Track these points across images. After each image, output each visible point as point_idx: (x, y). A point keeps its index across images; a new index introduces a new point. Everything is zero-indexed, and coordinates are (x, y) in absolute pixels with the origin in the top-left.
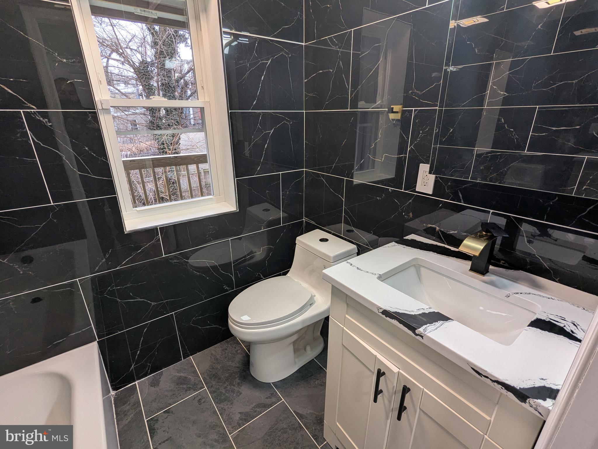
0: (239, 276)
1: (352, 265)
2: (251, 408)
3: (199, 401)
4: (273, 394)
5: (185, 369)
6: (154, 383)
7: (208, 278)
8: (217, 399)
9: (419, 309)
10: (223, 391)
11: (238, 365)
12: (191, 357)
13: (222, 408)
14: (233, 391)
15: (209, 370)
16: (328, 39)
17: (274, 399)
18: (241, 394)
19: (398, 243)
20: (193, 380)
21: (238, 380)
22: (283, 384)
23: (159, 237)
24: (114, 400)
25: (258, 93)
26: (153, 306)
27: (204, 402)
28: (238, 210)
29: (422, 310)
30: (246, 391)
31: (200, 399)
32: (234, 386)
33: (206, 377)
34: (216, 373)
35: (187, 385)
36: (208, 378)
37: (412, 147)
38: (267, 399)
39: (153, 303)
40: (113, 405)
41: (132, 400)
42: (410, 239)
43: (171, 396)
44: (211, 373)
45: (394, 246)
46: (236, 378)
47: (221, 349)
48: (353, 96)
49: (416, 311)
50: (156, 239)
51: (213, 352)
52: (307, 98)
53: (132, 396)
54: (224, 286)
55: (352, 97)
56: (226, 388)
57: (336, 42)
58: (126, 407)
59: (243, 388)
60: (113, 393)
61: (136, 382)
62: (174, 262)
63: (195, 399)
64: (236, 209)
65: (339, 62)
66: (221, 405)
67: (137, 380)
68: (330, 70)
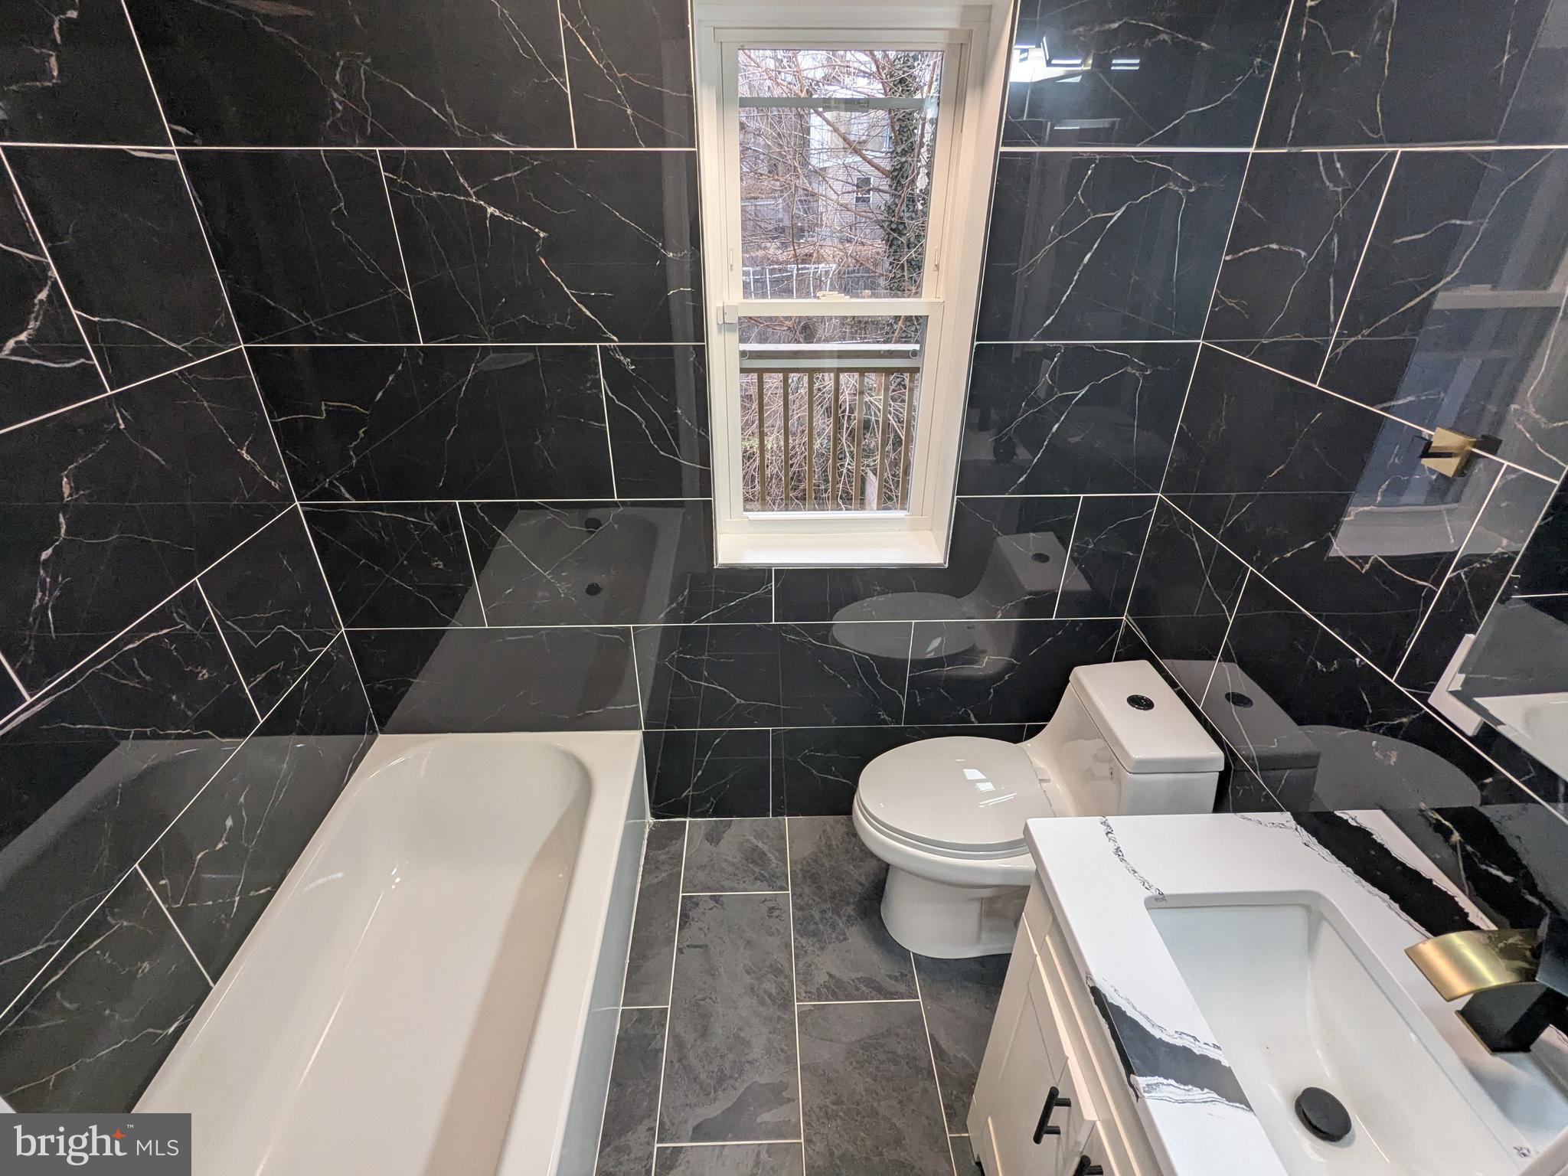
0: (918, 701)
1: (1110, 835)
2: (853, 978)
3: (772, 909)
4: (906, 975)
5: (768, 837)
6: (713, 837)
7: (849, 686)
8: (801, 925)
9: (1182, 1033)
10: (817, 916)
11: (863, 879)
12: (786, 818)
13: (802, 946)
14: (834, 927)
15: (807, 861)
16: (1320, 157)
17: (902, 988)
18: (845, 939)
19: (1299, 822)
20: (774, 865)
21: (850, 910)
22: (936, 969)
23: (771, 586)
24: (650, 833)
25: (1064, 298)
26: (736, 706)
27: (777, 917)
28: (947, 565)
29: (1189, 1038)
30: (857, 938)
31: (773, 908)
32: (840, 917)
33: (798, 872)
34: (819, 874)
35: (761, 870)
36: (800, 876)
37: (1459, 574)
38: (891, 979)
39: (738, 700)
40: (645, 842)
41: (673, 849)
42: (1354, 824)
43: (731, 875)
44: (809, 868)
45: (1282, 826)
46: (848, 904)
47: (846, 830)
48: (1340, 350)
49: (1172, 1033)
50: (764, 589)
51: (829, 829)
52: (1217, 309)
53: (674, 842)
54: (880, 711)
55: (1338, 354)
56: (823, 912)
57: (1341, 172)
58: (662, 856)
59: (853, 929)
60: (650, 820)
61: (688, 820)
62: (790, 638)
63: (766, 903)
64: (942, 562)
65: (1330, 239)
66: (804, 941)
67: (690, 817)
68: (1299, 251)
